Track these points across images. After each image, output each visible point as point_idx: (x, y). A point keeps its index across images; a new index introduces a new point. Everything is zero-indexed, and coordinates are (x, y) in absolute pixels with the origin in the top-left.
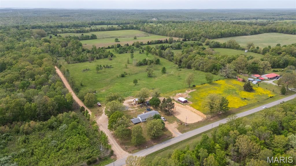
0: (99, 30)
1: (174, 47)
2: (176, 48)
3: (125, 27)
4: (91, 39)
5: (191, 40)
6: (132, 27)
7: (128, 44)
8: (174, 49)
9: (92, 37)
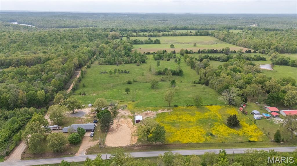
0: (171, 35)
1: (222, 59)
2: (223, 60)
3: (203, 32)
4: (154, 44)
5: (258, 53)
6: (207, 33)
7: (175, 51)
8: (221, 61)
9: (155, 41)
